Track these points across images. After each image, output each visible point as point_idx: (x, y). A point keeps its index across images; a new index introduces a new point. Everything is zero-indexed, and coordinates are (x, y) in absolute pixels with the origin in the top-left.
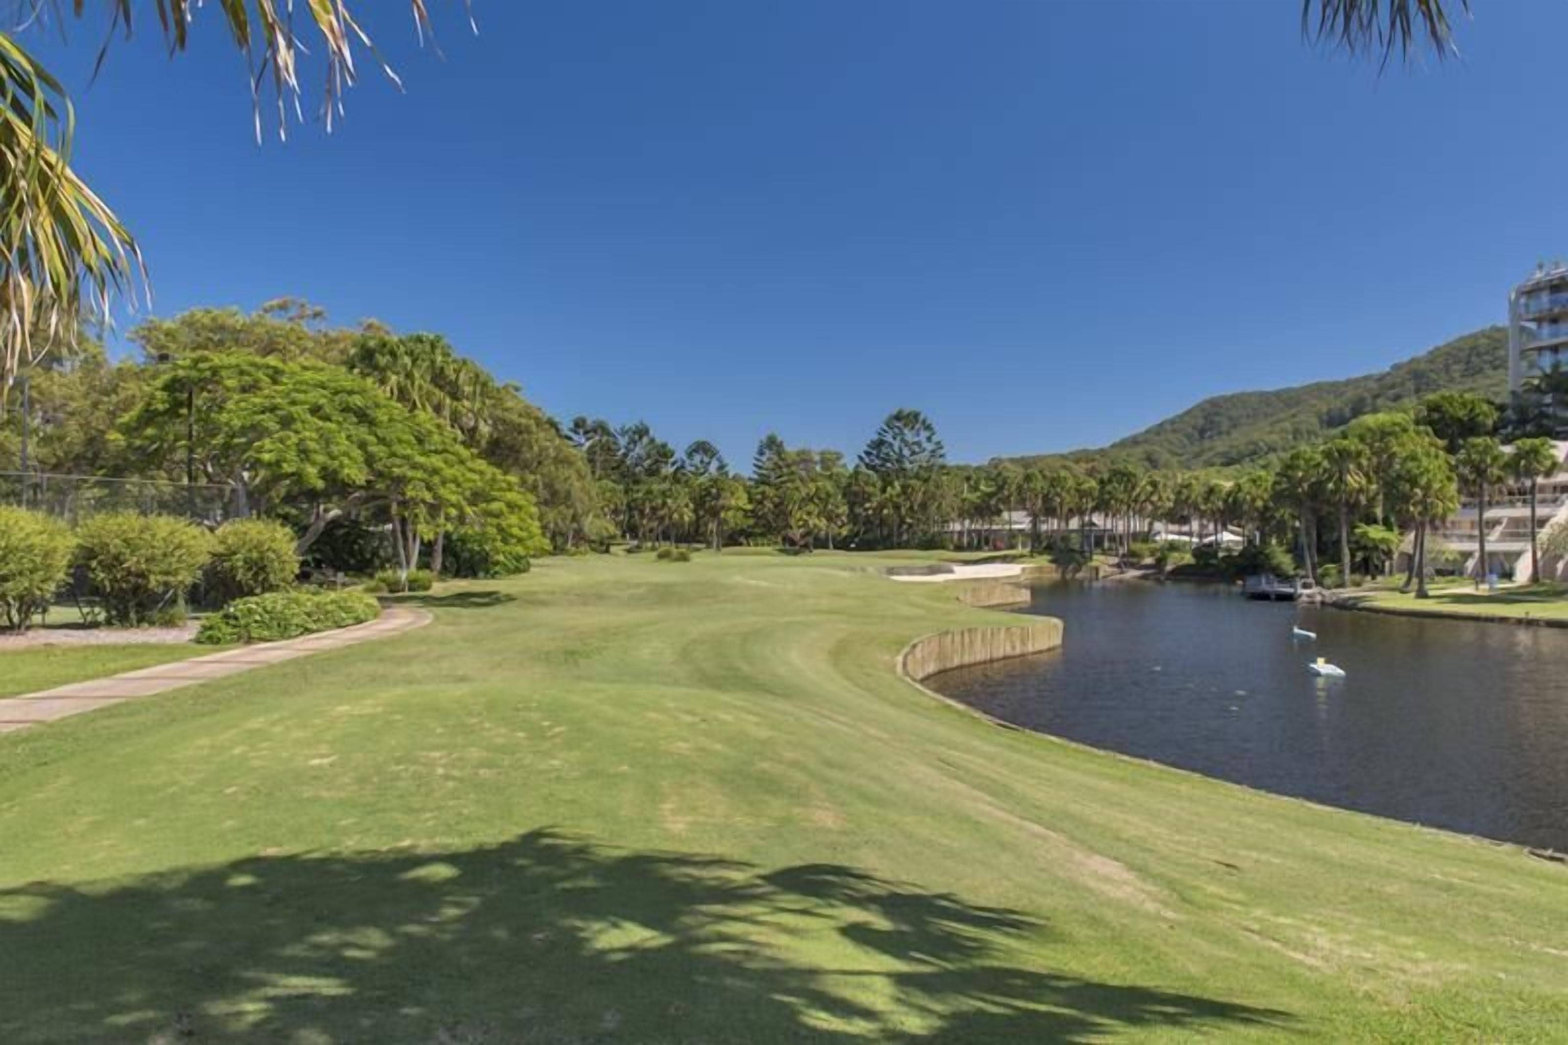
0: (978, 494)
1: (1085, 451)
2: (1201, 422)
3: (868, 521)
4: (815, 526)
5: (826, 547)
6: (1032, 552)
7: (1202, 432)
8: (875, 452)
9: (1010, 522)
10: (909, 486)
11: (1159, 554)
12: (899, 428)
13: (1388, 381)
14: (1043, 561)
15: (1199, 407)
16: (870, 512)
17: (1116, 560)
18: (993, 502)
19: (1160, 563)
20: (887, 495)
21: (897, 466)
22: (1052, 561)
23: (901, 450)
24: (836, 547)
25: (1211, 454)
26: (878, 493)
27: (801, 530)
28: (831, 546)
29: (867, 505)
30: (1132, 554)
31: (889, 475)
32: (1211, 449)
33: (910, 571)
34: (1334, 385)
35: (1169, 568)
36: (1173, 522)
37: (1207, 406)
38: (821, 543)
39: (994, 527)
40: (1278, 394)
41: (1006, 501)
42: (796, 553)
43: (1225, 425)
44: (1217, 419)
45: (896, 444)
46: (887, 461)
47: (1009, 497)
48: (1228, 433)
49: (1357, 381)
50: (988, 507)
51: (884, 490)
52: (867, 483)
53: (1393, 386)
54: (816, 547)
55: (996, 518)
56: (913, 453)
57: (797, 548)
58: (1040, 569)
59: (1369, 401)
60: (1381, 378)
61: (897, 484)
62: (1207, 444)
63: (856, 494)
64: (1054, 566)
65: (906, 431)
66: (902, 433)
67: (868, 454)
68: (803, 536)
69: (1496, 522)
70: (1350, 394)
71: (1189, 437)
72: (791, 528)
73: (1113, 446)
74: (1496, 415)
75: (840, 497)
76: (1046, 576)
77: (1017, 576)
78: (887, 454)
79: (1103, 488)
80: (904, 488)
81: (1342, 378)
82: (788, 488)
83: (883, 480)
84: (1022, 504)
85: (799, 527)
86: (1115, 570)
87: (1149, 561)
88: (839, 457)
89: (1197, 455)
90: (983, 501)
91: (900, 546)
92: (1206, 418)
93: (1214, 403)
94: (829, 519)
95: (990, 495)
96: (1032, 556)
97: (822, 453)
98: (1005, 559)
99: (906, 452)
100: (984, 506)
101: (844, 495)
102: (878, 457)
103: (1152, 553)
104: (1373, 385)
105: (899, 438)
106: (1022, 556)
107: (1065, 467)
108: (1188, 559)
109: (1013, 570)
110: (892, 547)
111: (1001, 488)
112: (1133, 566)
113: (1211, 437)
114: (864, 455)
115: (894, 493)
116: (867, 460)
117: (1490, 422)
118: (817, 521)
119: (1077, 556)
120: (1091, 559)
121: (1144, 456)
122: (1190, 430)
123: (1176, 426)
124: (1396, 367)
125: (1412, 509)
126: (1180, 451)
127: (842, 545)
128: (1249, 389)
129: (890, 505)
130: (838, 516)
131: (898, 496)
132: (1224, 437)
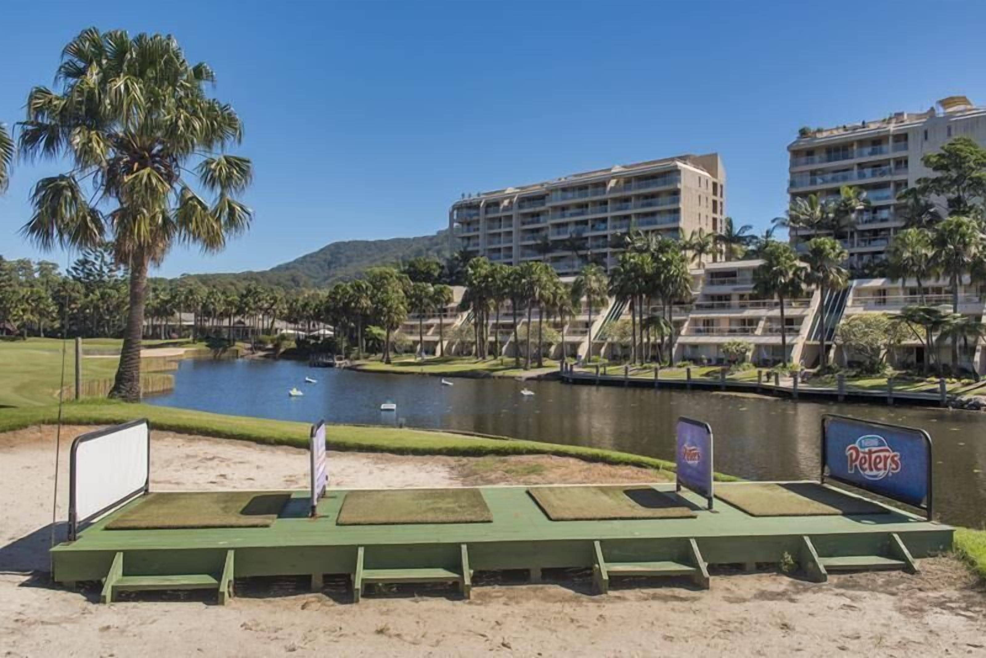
0: (159, 301)
1: (251, 273)
2: (329, 257)
3: (73, 317)
4: (28, 319)
5: (38, 335)
6: (194, 340)
7: (330, 264)
8: (81, 268)
9: (181, 320)
10: (106, 293)
11: (276, 342)
12: (101, 253)
13: (435, 241)
14: (202, 346)
15: (328, 248)
16: (75, 311)
17: (249, 346)
18: (168, 306)
19: (277, 347)
20: (89, 299)
21: (98, 278)
22: (207, 346)
23: (101, 267)
24: (46, 336)
25: (334, 279)
26: (82, 297)
27: (18, 323)
28: (42, 335)
29: (73, 306)
30: (261, 342)
31: (91, 285)
32: (333, 275)
33: (102, 353)
34: (407, 240)
35: (282, 350)
36: (290, 322)
37: (333, 247)
38: (34, 333)
39: (170, 323)
40: (374, 243)
41: (177, 306)
42: (13, 340)
43: (344, 260)
44: (340, 256)
45: (98, 263)
46: (91, 275)
47: (179, 303)
48: (346, 266)
49: (419, 239)
50: (166, 310)
51: (87, 296)
52: (73, 290)
53: (437, 244)
54: (29, 336)
55: (170, 317)
56: (111, 270)
57: (13, 336)
58: (199, 352)
59: (424, 252)
60: (431, 239)
61: (97, 292)
62: (332, 272)
63: (64, 298)
64: (209, 349)
65: (106, 254)
66: (103, 257)
67: (75, 269)
68: (19, 328)
69: (431, 326)
70: (415, 247)
71: (321, 267)
72: (9, 321)
73: (272, 270)
74: (439, 271)
75: (50, 300)
76: (203, 356)
77: (181, 355)
78: (91, 270)
79: (242, 300)
80: (103, 295)
81: (412, 237)
82: (6, 291)
83: (87, 288)
84: (188, 309)
85: (15, 321)
86: (250, 352)
87: (270, 346)
88: (55, 266)
89: (326, 279)
90: (161, 306)
91: (98, 336)
92: (332, 255)
93: (337, 246)
94: (41, 315)
95: (167, 302)
96: (194, 343)
97: (39, 264)
98: (175, 345)
99: (105, 269)
100: (162, 309)
101: (54, 299)
102: (82, 271)
103: (272, 341)
104: (427, 242)
105: (100, 259)
106: (188, 343)
107: (232, 284)
108: (293, 345)
109: (180, 351)
110: (92, 336)
111: (173, 297)
112: (261, 349)
113: (335, 267)
114: (71, 270)
115: (95, 298)
116: (74, 273)
117: (436, 274)
118: (31, 317)
119: (226, 343)
120: (233, 345)
121: (290, 278)
122: (323, 263)
123: (313, 259)
124: (439, 233)
125: (382, 318)
126: (316, 275)
127: (51, 334)
128: (359, 239)
129: (91, 306)
130: (49, 313)
131: (98, 300)
132: (343, 268)
